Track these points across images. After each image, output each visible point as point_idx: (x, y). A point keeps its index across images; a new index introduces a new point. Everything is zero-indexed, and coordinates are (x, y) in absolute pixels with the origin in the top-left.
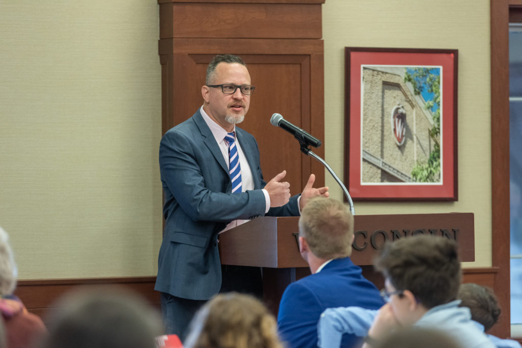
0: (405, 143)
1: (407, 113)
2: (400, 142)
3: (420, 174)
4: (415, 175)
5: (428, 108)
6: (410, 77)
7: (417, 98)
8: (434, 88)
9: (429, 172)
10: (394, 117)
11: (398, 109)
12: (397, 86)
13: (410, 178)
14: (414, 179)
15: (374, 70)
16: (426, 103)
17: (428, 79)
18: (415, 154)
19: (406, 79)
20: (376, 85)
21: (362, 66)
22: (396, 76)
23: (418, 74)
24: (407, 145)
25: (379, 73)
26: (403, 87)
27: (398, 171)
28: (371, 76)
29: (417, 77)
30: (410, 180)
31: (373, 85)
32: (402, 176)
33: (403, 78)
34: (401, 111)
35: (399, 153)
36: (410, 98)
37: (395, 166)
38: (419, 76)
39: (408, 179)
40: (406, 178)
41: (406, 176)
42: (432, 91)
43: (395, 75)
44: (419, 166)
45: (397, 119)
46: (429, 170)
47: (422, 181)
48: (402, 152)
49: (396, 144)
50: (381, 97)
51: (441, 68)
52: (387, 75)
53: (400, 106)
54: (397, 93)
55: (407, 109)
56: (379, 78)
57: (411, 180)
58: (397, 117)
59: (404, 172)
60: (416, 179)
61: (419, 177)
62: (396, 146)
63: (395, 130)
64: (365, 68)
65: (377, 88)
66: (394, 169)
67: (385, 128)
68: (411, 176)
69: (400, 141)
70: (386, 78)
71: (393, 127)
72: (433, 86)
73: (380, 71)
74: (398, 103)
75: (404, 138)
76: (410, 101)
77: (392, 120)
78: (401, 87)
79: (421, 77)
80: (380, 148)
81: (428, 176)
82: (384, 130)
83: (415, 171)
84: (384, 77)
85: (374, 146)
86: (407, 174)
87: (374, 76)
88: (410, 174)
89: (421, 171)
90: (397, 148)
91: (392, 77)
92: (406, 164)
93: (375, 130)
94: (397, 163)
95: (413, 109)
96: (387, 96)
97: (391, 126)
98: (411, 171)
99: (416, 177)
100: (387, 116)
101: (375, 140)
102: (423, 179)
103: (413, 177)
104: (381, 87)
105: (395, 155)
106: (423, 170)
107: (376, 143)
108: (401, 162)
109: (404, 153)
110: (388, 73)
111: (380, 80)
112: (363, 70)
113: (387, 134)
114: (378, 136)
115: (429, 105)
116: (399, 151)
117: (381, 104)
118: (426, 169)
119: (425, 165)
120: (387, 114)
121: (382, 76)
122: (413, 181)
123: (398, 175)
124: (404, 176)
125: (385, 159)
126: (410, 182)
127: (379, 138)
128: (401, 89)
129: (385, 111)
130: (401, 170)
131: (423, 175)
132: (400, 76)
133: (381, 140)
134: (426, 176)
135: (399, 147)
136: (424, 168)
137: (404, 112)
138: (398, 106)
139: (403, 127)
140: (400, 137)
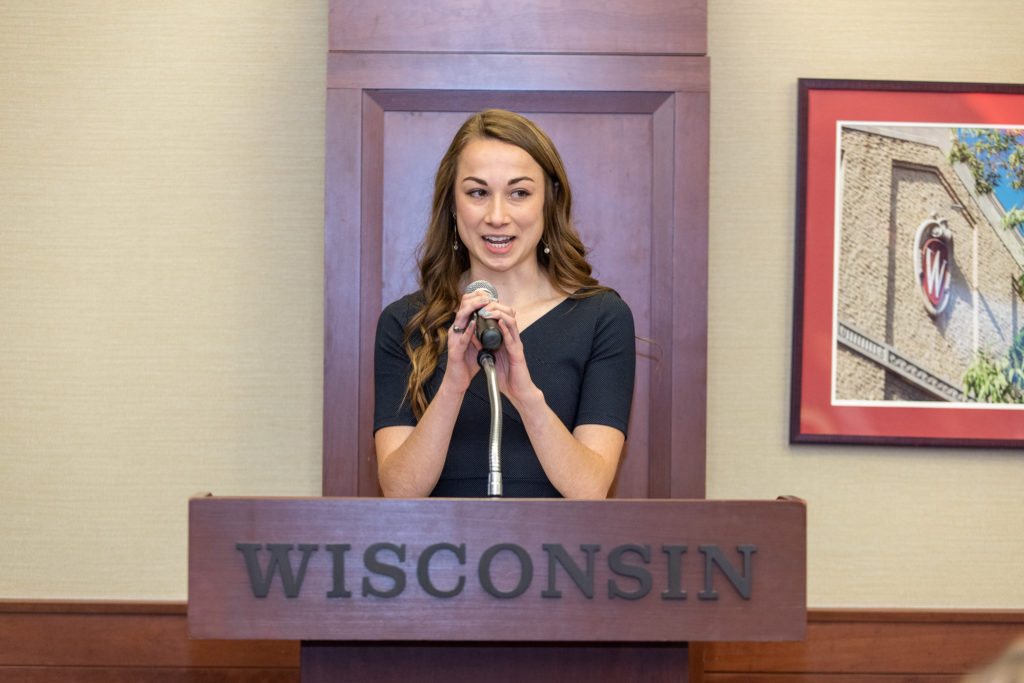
0: (950, 308)
1: (955, 236)
2: (935, 306)
3: (988, 383)
4: (972, 385)
5: (1013, 226)
6: (965, 152)
7: (983, 201)
9: (1010, 379)
10: (921, 247)
11: (932, 226)
12: (931, 172)
13: (960, 392)
14: (972, 394)
15: (870, 134)
16: (1008, 215)
17: (1012, 157)
18: (976, 337)
19: (954, 155)
20: (875, 170)
21: (840, 124)
22: (929, 150)
23: (987, 146)
24: (955, 314)
25: (885, 140)
26: (947, 176)
27: (929, 375)
28: (864, 149)
29: (982, 151)
30: (960, 396)
31: (868, 169)
32: (940, 385)
33: (948, 154)
34: (939, 231)
35: (934, 330)
36: (965, 203)
37: (921, 363)
38: (990, 148)
39: (955, 393)
40: (950, 391)
41: (950, 386)
43: (926, 145)
44: (985, 365)
45: (929, 251)
46: (1011, 373)
47: (990, 399)
48: (942, 331)
49: (927, 311)
50: (888, 199)
52: (905, 145)
53: (938, 221)
54: (931, 188)
55: (954, 227)
56: (883, 153)
57: (965, 398)
58: (930, 246)
59: (944, 378)
60: (977, 395)
61: (983, 390)
62: (925, 314)
63: (923, 276)
64: (846, 129)
65: (878, 177)
66: (919, 369)
67: (898, 271)
68: (964, 388)
69: (935, 302)
70: (902, 153)
71: (918, 270)
73: (888, 138)
74: (933, 214)
75: (947, 296)
76: (965, 208)
77: (916, 253)
78: (942, 174)
79: (994, 151)
80: (884, 319)
81: (1007, 387)
82: (896, 277)
83: (975, 375)
84: (897, 151)
85: (869, 313)
86: (952, 383)
87: (871, 148)
88: (961, 383)
89: (989, 374)
90: (929, 319)
91: (919, 151)
92: (951, 359)
93: (871, 277)
94: (927, 355)
95: (973, 227)
96: (904, 195)
97: (913, 267)
98: (963, 375)
99: (975, 391)
100: (903, 243)
101: (871, 300)
102: (995, 395)
103: (969, 390)
104: (889, 174)
105: (924, 336)
106: (996, 374)
107: (873, 308)
108: (939, 354)
109: (947, 333)
110: (908, 141)
111: (887, 157)
112: (843, 133)
113: (903, 286)
114: (879, 290)
115: (1013, 218)
116: (932, 326)
117: (888, 214)
118: (1002, 371)
119: (1000, 361)
120: (903, 239)
121: (891, 149)
122: (969, 398)
123: (931, 383)
124: (945, 387)
125: (896, 345)
126: (961, 400)
127: (882, 294)
128: (940, 180)
129: (899, 231)
130: (938, 372)
131: (994, 386)
132: (938, 148)
133: (885, 298)
134: (1004, 388)
135: (934, 318)
136: (998, 369)
137: (948, 234)
138: (933, 221)
139: (946, 269)
140: (937, 295)
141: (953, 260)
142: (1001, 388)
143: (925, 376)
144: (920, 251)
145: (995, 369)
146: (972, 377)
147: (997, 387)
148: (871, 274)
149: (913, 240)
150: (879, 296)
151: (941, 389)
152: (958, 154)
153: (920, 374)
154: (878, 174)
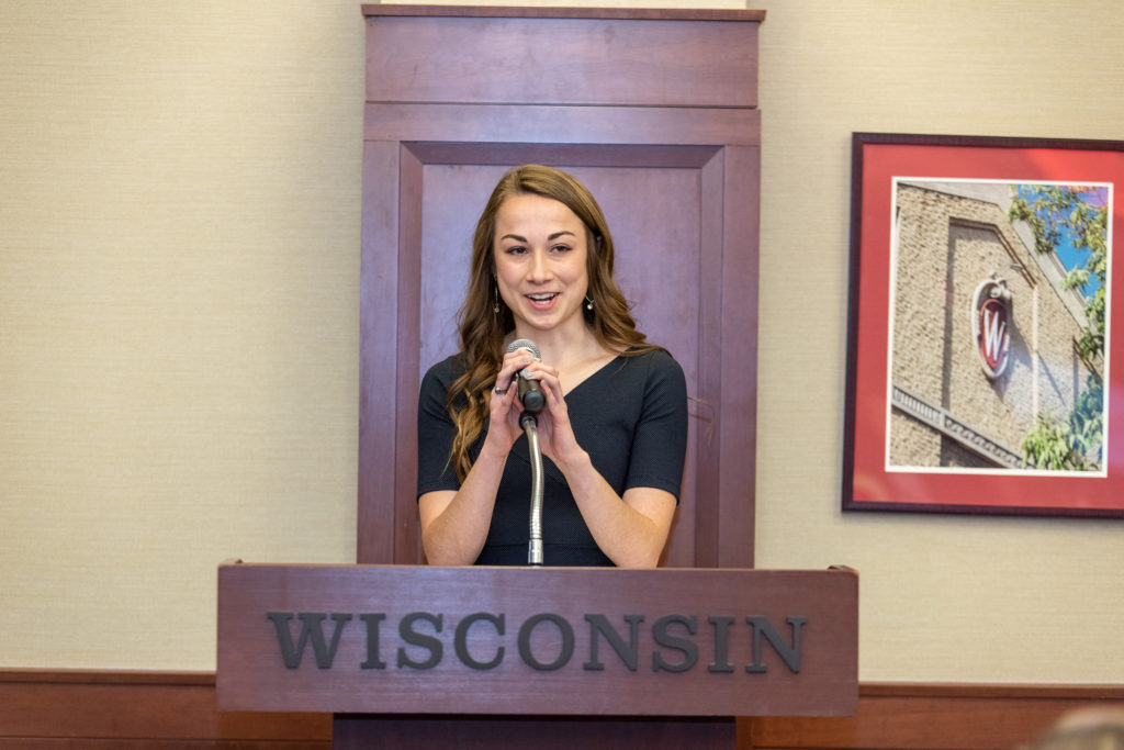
0: (1008, 371)
1: (1014, 296)
2: (993, 369)
3: (1047, 449)
4: (1031, 451)
5: (1074, 286)
6: (1025, 210)
7: (1044, 260)
8: (1090, 238)
9: (1071, 446)
10: (979, 308)
11: (991, 286)
12: (990, 230)
13: (1019, 459)
14: (1031, 461)
15: (926, 191)
16: (1069, 275)
17: (1074, 215)
18: (1035, 401)
19: (1013, 213)
20: (932, 227)
21: (895, 180)
22: (987, 207)
23: (1048, 203)
24: (1014, 378)
25: (942, 196)
26: (1006, 234)
27: (987, 441)
28: (921, 206)
29: (1042, 208)
30: (1019, 463)
31: (924, 226)
32: (998, 451)
33: (1007, 212)
34: (997, 292)
35: (992, 394)
36: (1025, 262)
37: (979, 429)
38: (1051, 206)
39: (1014, 459)
40: (1009, 457)
41: (1008, 453)
42: (1085, 244)
43: (984, 202)
44: (1045, 430)
45: (987, 312)
46: (1072, 439)
47: (1050, 465)
48: (1000, 394)
49: (985, 374)
50: (945, 258)
51: (1110, 186)
52: (963, 202)
53: (997, 281)
54: (990, 247)
55: (1015, 288)
56: (940, 211)
57: (1024, 465)
58: (988, 307)
59: (1003, 444)
60: (1036, 462)
61: (1043, 457)
62: (983, 377)
63: (981, 338)
64: (900, 184)
65: (936, 235)
66: (976, 435)
67: (955, 332)
68: (1023, 454)
69: (993, 365)
70: (958, 210)
72: (1088, 232)
73: (945, 194)
74: (991, 273)
75: (1006, 359)
76: (1024, 267)
77: (974, 314)
78: (1001, 232)
79: (1055, 209)
80: (940, 382)
81: (1068, 454)
82: (953, 339)
83: (1034, 441)
84: (954, 208)
85: (924, 376)
86: (1011, 449)
87: (928, 205)
88: (1020, 449)
89: (1048, 440)
90: (987, 383)
91: (977, 208)
92: (1009, 424)
93: (927, 339)
94: (985, 420)
95: (1033, 288)
96: (962, 254)
97: (970, 328)
98: (1023, 440)
99: (1035, 457)
100: (960, 304)
101: (926, 362)
102: (1055, 462)
103: (1028, 456)
104: (946, 232)
105: (982, 401)
106: (1056, 440)
107: (928, 371)
108: (997, 418)
109: (1005, 397)
110: (965, 198)
111: (944, 214)
112: (898, 190)
113: (960, 349)
114: (935, 352)
115: (1075, 278)
116: (990, 389)
117: (945, 274)
118: (1062, 437)
119: (1061, 426)
120: (960, 300)
121: (948, 206)
122: (1028, 464)
123: (988, 449)
124: (1003, 454)
125: (953, 410)
126: (1020, 467)
127: (938, 356)
128: (999, 239)
129: (957, 291)
130: (996, 438)
131: (1054, 452)
132: (997, 205)
133: (941, 361)
134: (1064, 454)
135: (992, 382)
136: (1059, 435)
137: (1007, 294)
138: (991, 281)
139: (1005, 331)
140: (995, 357)
141: (1012, 322)
142: (1061, 455)
143: (982, 441)
144: (978, 312)
145: (1055, 434)
146: (1031, 442)
147: (1058, 453)
148: (927, 335)
149: (971, 300)
150: (935, 358)
151: (999, 455)
152: (1018, 212)
153: (977, 439)
154: (934, 231)
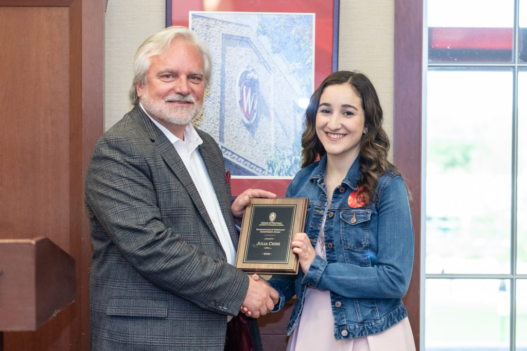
0: (256, 120)
1: (260, 78)
2: (248, 119)
3: (280, 164)
4: (270, 166)
5: (294, 72)
6: (265, 29)
7: (276, 57)
8: (302, 45)
9: (293, 162)
10: (240, 85)
11: (246, 72)
12: (244, 41)
13: (263, 170)
14: (271, 171)
15: (209, 19)
16: (291, 65)
17: (293, 32)
18: (273, 138)
19: (258, 31)
20: (212, 40)
21: (191, 13)
22: (243, 27)
23: (278, 25)
24: (260, 124)
25: (218, 22)
26: (254, 43)
27: (246, 160)
28: (206, 28)
29: (275, 29)
30: (263, 172)
31: (208, 39)
32: (252, 166)
33: (255, 30)
34: (250, 75)
35: (248, 134)
36: (266, 59)
37: (241, 153)
38: (281, 26)
39: (261, 170)
40: (258, 169)
41: (258, 167)
42: (300, 49)
43: (242, 25)
44: (278, 154)
45: (245, 87)
46: (293, 158)
47: (281, 174)
48: (253, 133)
49: (244, 122)
50: (220, 57)
51: (314, 15)
52: (230, 25)
53: (250, 70)
54: (244, 50)
55: (260, 74)
56: (217, 30)
57: (267, 173)
58: (245, 84)
59: (253, 161)
60: (273, 172)
61: (277, 169)
62: (243, 124)
63: (241, 102)
64: (193, 15)
65: (214, 44)
66: (239, 157)
67: (227, 99)
68: (266, 167)
69: (248, 117)
70: (227, 30)
71: (238, 99)
72: (301, 41)
73: (220, 21)
74: (246, 65)
75: (256, 114)
76: (265, 61)
77: (237, 89)
78: (252, 43)
79: (282, 28)
80: (218, 127)
81: (291, 167)
82: (226, 103)
83: (272, 160)
84: (225, 29)
85: (209, 124)
86: (259, 164)
87: (210, 27)
88: (264, 164)
89: (280, 160)
90: (245, 127)
91: (238, 28)
92: (258, 151)
93: (211, 103)
94: (244, 149)
95: (270, 73)
96: (230, 54)
97: (235, 97)
98: (265, 160)
99: (273, 169)
100: (229, 83)
101: (210, 116)
102: (284, 171)
103: (269, 169)
104: (220, 43)
105: (242, 137)
106: (284, 159)
107: (212, 121)
108: (251, 147)
109: (256, 135)
110: (232, 23)
111: (219, 31)
112: (192, 18)
113: (229, 108)
114: (215, 110)
115: (294, 67)
116: (247, 131)
117: (220, 66)
118: (288, 158)
119: (287, 151)
120: (229, 80)
121: (221, 28)
122: (269, 173)
124: (255, 167)
125: (226, 143)
126: (264, 175)
127: (217, 113)
128: (250, 45)
129: (227, 76)
130: (251, 158)
131: (283, 166)
132: (249, 26)
133: (219, 115)
134: (289, 167)
135: (248, 127)
136: (286, 156)
137: (256, 77)
138: (246, 70)
139: (255, 98)
140: (250, 113)
141: (259, 93)
142: (287, 168)
143: (243, 160)
144: (239, 87)
145: (284, 156)
146: (270, 160)
147: (286, 167)
148: (210, 101)
149: (235, 81)
150: (215, 114)
151: (252, 168)
152: (261, 30)
153: (240, 159)
154: (214, 42)
